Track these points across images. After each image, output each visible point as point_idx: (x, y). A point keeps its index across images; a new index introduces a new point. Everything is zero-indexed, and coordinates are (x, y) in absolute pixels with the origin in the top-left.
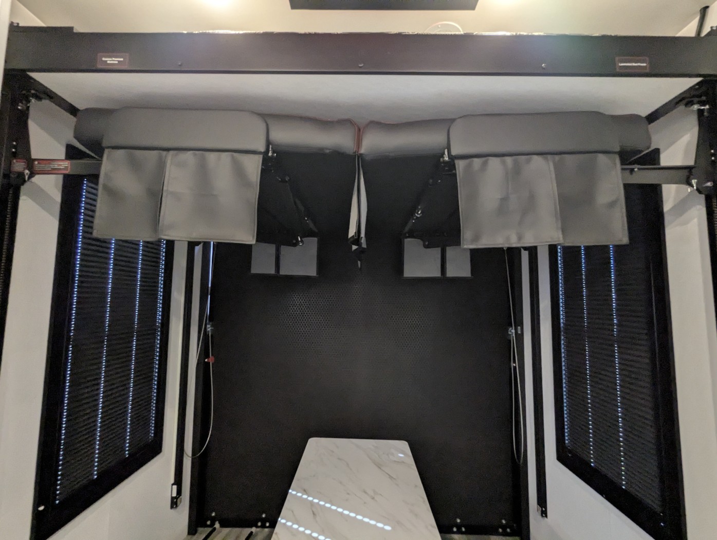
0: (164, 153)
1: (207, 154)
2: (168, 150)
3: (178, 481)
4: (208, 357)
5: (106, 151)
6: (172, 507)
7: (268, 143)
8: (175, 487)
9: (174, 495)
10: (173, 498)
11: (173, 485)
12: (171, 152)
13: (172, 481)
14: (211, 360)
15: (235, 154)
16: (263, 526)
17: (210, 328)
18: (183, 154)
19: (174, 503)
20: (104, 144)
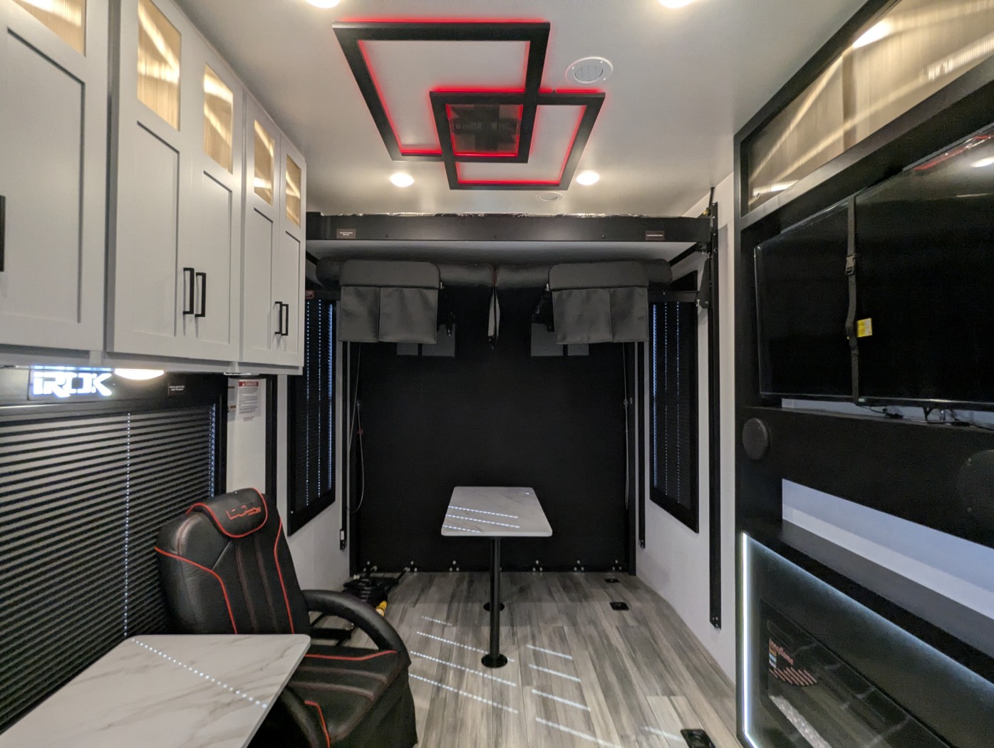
0: (378, 289)
1: (404, 289)
2: (381, 287)
3: (344, 528)
4: (358, 429)
5: (343, 287)
6: (341, 548)
7: (440, 281)
8: (343, 533)
9: (343, 538)
10: (341, 541)
11: (341, 530)
12: (382, 289)
13: (341, 528)
14: (360, 432)
15: (421, 289)
16: (412, 571)
17: (358, 405)
18: (390, 290)
19: (343, 545)
20: (341, 284)
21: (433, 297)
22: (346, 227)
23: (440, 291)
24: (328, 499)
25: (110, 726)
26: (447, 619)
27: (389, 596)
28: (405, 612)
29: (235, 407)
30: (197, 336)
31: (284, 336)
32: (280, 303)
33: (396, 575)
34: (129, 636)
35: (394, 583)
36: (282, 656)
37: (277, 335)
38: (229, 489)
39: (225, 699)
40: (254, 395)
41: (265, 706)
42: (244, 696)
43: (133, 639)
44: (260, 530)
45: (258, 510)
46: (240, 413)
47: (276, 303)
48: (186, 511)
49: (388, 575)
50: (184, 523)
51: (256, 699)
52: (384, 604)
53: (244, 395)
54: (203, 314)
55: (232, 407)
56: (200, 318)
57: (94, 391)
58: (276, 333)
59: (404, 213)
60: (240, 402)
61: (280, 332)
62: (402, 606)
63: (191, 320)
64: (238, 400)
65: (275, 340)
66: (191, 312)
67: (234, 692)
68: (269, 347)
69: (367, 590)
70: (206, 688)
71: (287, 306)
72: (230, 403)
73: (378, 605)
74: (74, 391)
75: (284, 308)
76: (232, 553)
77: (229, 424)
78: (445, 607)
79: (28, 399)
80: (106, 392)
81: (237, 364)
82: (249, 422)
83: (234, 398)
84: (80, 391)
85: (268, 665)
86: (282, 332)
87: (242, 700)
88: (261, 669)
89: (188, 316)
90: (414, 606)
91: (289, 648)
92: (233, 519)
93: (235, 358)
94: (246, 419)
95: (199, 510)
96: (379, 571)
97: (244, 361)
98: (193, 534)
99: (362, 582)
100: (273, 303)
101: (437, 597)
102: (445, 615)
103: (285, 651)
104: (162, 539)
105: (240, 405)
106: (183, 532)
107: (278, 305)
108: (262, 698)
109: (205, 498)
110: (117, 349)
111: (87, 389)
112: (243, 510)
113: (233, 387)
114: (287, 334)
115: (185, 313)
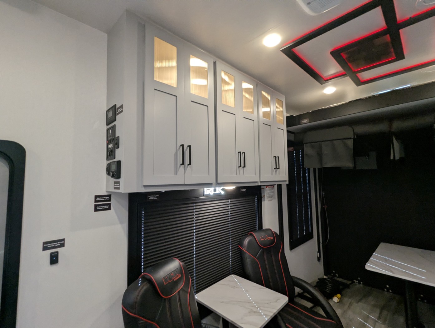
0: (321, 143)
1: (335, 141)
2: (322, 142)
3: (319, 251)
4: (324, 205)
5: (305, 144)
6: (318, 261)
7: (354, 133)
8: (318, 253)
9: (319, 256)
10: (318, 257)
11: (317, 252)
12: (323, 143)
13: (317, 251)
14: (325, 207)
15: (343, 140)
16: (359, 283)
17: (323, 193)
18: (327, 143)
19: (319, 259)
20: (304, 143)
21: (350, 143)
22: (304, 118)
23: (354, 139)
24: (310, 236)
25: (223, 302)
26: (379, 318)
27: (343, 293)
28: (351, 304)
29: (265, 196)
30: (244, 174)
31: (278, 169)
32: (276, 157)
33: (349, 282)
34: (232, 274)
35: (347, 286)
36: (276, 302)
37: (275, 169)
38: (264, 228)
39: (255, 310)
40: (272, 191)
41: (266, 319)
42: (260, 311)
43: (233, 275)
44: (273, 246)
45: (272, 238)
46: (267, 198)
47: (274, 157)
48: (247, 234)
49: (345, 281)
50: (247, 239)
51: (264, 314)
52: (339, 295)
53: (268, 191)
54: (245, 167)
55: (264, 196)
56: (244, 168)
57: (219, 192)
58: (275, 168)
59: (331, 106)
60: (267, 194)
61: (276, 168)
62: (350, 300)
63: (241, 169)
64: (266, 194)
65: (275, 171)
66: (241, 166)
67: (257, 308)
68: (272, 174)
69: (329, 286)
70: (249, 303)
71: (279, 157)
72: (262, 195)
73: (336, 295)
74: (214, 193)
75: (277, 159)
76: (263, 252)
77: (263, 203)
78: (378, 311)
79: (204, 196)
80: (223, 193)
81: (259, 182)
82: (271, 202)
83: (264, 192)
84: (216, 193)
85: (270, 303)
86: (277, 168)
87: (259, 312)
88: (268, 304)
89: (240, 168)
90: (357, 303)
91: (279, 299)
92: (262, 241)
93: (258, 180)
94: (269, 201)
95: (251, 235)
96: (339, 277)
97: (262, 181)
98: (249, 242)
99: (328, 280)
100: (273, 157)
101: (373, 303)
102: (377, 315)
103: (277, 300)
104: (241, 243)
105: (267, 195)
106: (246, 241)
107: (275, 157)
108: (266, 316)
109: (255, 230)
110: (219, 182)
111: (217, 192)
112: (266, 237)
113: (264, 189)
114: (279, 168)
115: (239, 167)
